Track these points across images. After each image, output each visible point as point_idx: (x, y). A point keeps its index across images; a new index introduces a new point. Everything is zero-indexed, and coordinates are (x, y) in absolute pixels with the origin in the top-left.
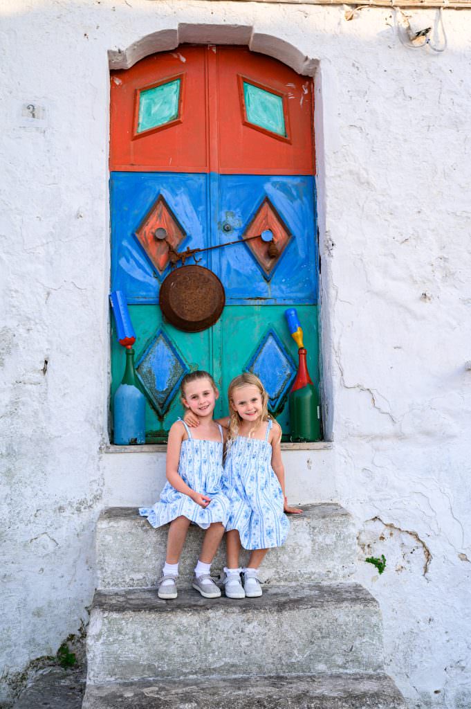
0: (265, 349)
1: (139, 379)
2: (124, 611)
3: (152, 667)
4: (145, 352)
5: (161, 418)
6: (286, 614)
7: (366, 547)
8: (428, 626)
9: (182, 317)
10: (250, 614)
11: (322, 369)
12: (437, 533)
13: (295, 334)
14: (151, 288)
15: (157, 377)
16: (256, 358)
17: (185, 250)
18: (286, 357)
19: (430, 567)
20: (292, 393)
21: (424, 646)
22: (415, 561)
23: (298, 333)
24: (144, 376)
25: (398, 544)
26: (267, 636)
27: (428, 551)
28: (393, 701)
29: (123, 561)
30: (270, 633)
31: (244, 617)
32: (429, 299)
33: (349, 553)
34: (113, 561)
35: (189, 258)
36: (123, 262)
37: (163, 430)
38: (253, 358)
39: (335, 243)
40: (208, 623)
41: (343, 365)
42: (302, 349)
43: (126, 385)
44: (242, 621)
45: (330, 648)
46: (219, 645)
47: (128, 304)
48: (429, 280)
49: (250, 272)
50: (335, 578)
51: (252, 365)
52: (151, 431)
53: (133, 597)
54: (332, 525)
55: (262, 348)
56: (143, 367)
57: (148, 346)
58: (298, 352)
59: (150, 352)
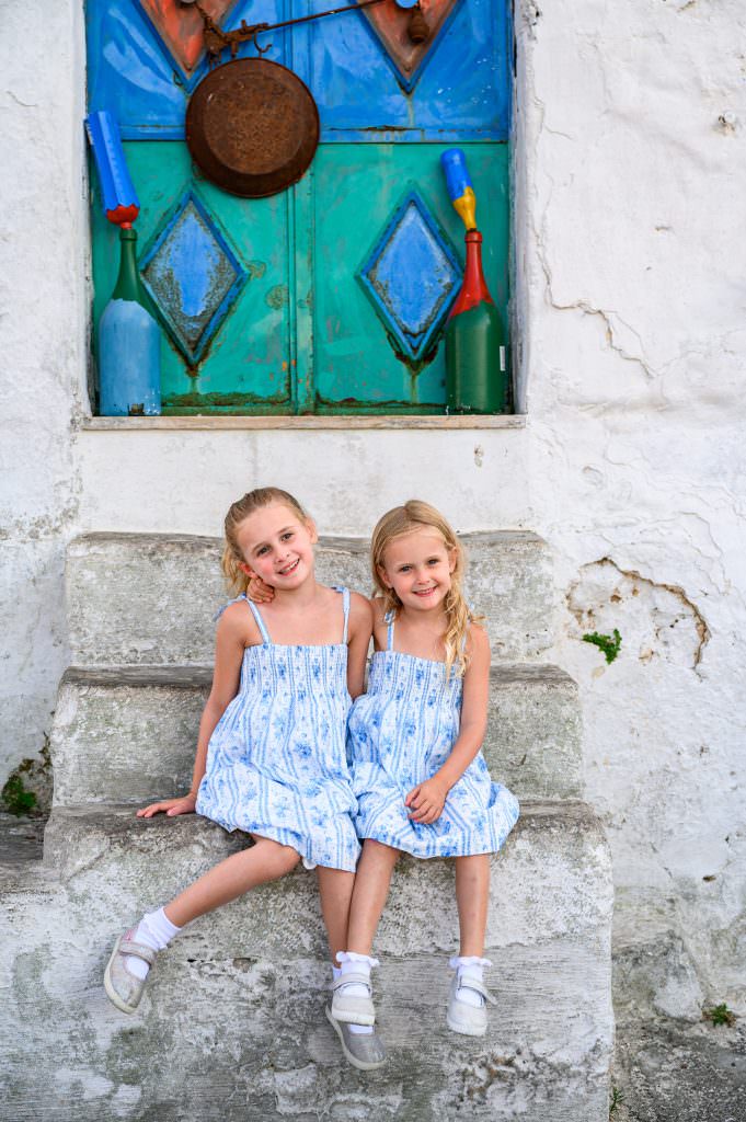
0: (400, 233)
1: (147, 293)
2: (115, 686)
3: (168, 782)
4: (159, 237)
5: (192, 369)
7: (585, 616)
8: (697, 761)
9: (232, 167)
11: (515, 274)
12: (722, 589)
13: (459, 201)
14: (169, 107)
15: (185, 288)
16: (383, 250)
17: (238, 26)
18: (443, 250)
19: (705, 651)
20: (451, 319)
21: (688, 797)
22: (679, 643)
23: (467, 199)
24: (157, 287)
25: (646, 609)
27: (704, 624)
28: (578, 825)
29: (116, 617)
32: (733, 129)
33: (539, 610)
34: (99, 616)
35: (245, 43)
36: (111, 51)
37: (198, 394)
38: (375, 251)
39: (541, 10)
41: (551, 264)
42: (473, 231)
43: (120, 300)
47: (124, 140)
48: (734, 89)
49: (372, 73)
50: (512, 655)
51: (375, 266)
52: (173, 394)
53: (134, 674)
54: (507, 558)
55: (394, 232)
56: (156, 268)
57: (166, 225)
58: (466, 238)
59: (169, 237)
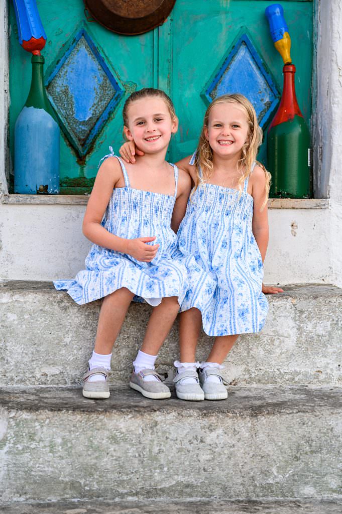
0: (234, 64)
1: (50, 103)
2: (37, 410)
3: (77, 485)
4: (59, 62)
5: (81, 160)
6: (263, 419)
9: (115, 12)
10: (213, 419)
11: (316, 96)
13: (279, 43)
15: (77, 100)
16: (221, 76)
18: (265, 78)
20: (272, 127)
23: (285, 41)
24: (57, 99)
26: (236, 448)
29: (32, 349)
30: (239, 444)
31: (205, 422)
34: (18, 349)
37: (85, 178)
38: (216, 76)
40: (155, 429)
42: (289, 64)
43: (32, 108)
44: (202, 428)
45: (321, 466)
46: (170, 458)
50: (328, 379)
51: (215, 88)
52: (67, 178)
53: (47, 395)
54: (327, 308)
55: (230, 63)
56: (56, 85)
57: (64, 54)
58: (284, 69)
59: (66, 63)
